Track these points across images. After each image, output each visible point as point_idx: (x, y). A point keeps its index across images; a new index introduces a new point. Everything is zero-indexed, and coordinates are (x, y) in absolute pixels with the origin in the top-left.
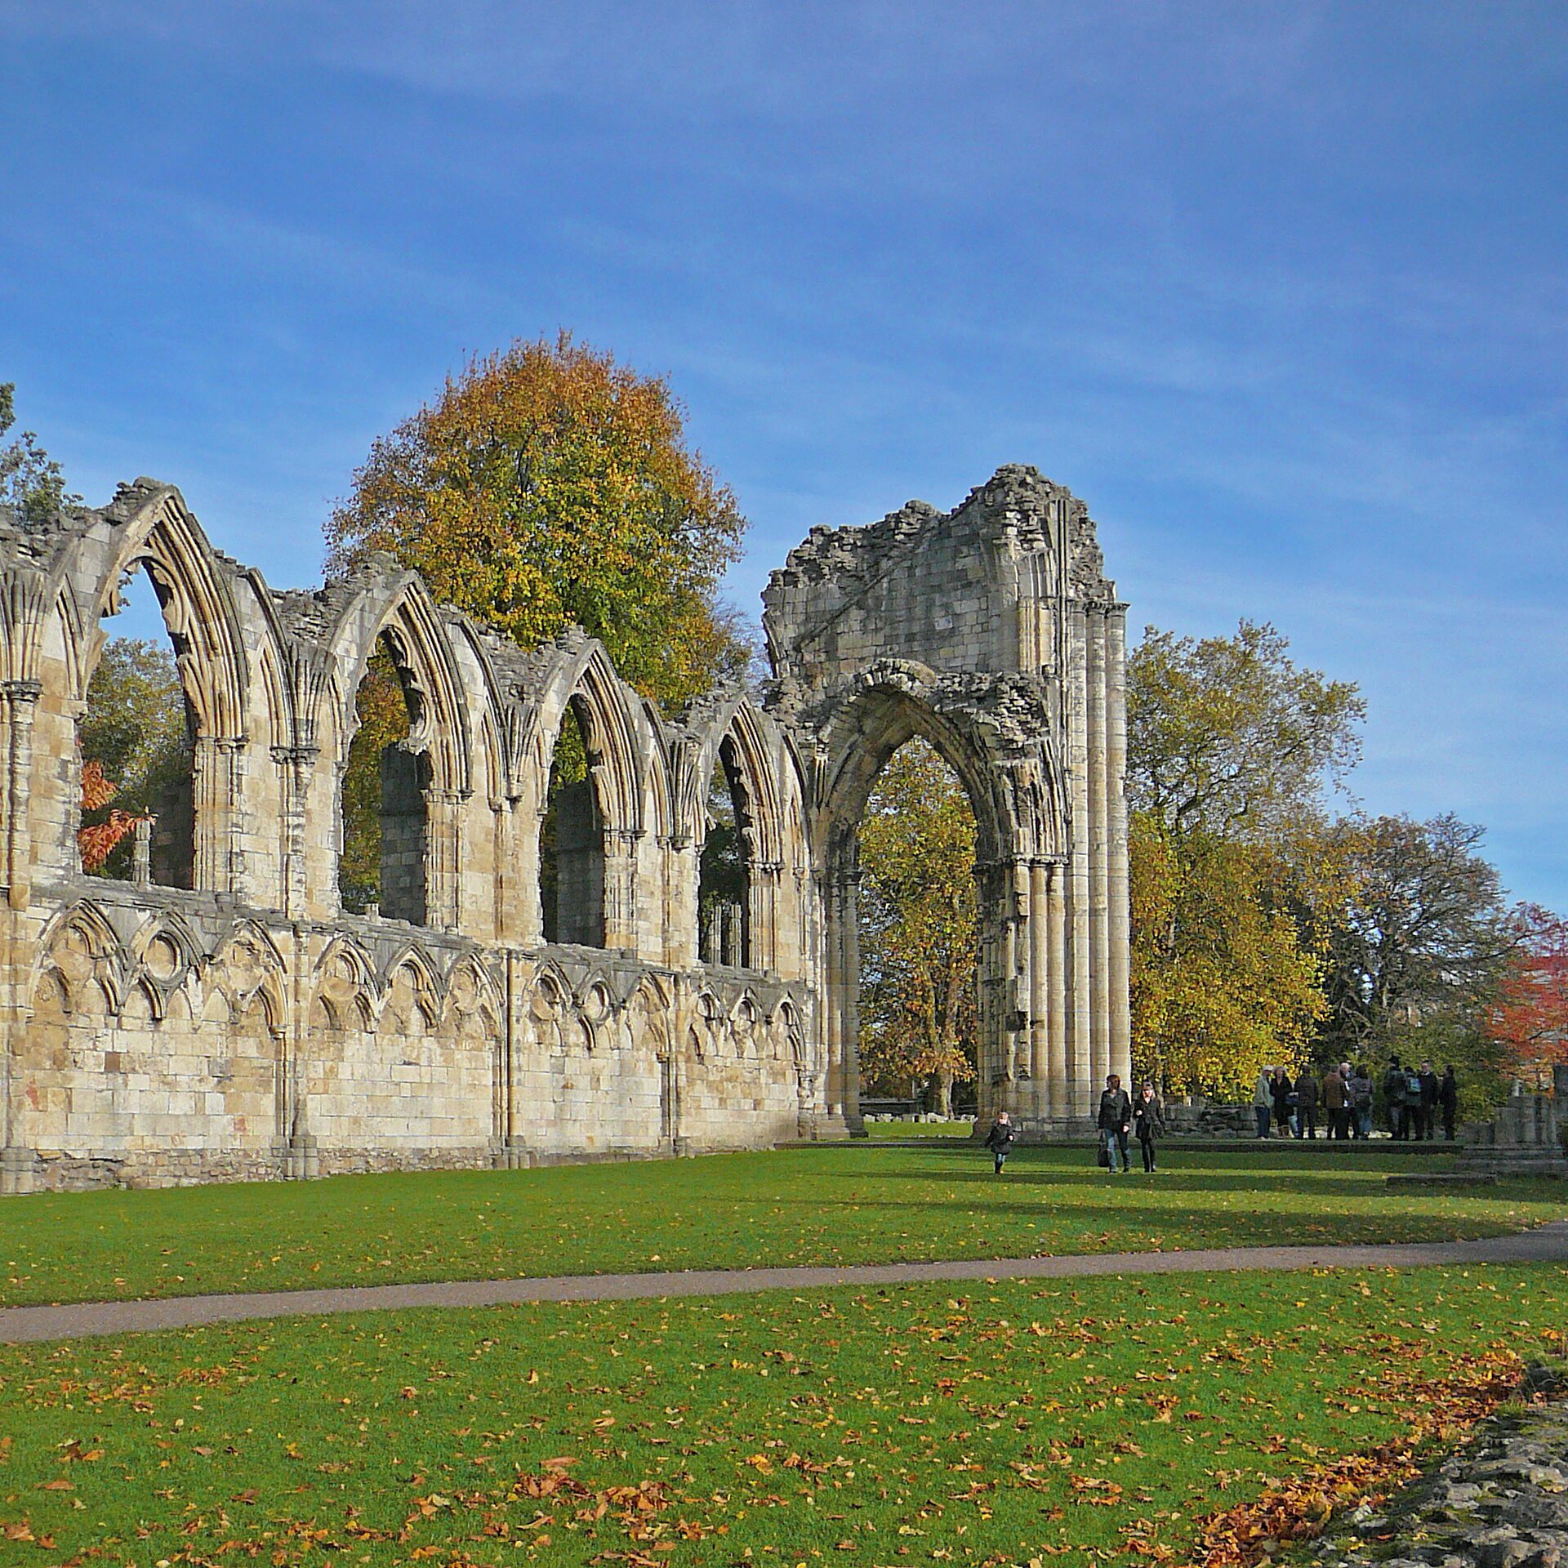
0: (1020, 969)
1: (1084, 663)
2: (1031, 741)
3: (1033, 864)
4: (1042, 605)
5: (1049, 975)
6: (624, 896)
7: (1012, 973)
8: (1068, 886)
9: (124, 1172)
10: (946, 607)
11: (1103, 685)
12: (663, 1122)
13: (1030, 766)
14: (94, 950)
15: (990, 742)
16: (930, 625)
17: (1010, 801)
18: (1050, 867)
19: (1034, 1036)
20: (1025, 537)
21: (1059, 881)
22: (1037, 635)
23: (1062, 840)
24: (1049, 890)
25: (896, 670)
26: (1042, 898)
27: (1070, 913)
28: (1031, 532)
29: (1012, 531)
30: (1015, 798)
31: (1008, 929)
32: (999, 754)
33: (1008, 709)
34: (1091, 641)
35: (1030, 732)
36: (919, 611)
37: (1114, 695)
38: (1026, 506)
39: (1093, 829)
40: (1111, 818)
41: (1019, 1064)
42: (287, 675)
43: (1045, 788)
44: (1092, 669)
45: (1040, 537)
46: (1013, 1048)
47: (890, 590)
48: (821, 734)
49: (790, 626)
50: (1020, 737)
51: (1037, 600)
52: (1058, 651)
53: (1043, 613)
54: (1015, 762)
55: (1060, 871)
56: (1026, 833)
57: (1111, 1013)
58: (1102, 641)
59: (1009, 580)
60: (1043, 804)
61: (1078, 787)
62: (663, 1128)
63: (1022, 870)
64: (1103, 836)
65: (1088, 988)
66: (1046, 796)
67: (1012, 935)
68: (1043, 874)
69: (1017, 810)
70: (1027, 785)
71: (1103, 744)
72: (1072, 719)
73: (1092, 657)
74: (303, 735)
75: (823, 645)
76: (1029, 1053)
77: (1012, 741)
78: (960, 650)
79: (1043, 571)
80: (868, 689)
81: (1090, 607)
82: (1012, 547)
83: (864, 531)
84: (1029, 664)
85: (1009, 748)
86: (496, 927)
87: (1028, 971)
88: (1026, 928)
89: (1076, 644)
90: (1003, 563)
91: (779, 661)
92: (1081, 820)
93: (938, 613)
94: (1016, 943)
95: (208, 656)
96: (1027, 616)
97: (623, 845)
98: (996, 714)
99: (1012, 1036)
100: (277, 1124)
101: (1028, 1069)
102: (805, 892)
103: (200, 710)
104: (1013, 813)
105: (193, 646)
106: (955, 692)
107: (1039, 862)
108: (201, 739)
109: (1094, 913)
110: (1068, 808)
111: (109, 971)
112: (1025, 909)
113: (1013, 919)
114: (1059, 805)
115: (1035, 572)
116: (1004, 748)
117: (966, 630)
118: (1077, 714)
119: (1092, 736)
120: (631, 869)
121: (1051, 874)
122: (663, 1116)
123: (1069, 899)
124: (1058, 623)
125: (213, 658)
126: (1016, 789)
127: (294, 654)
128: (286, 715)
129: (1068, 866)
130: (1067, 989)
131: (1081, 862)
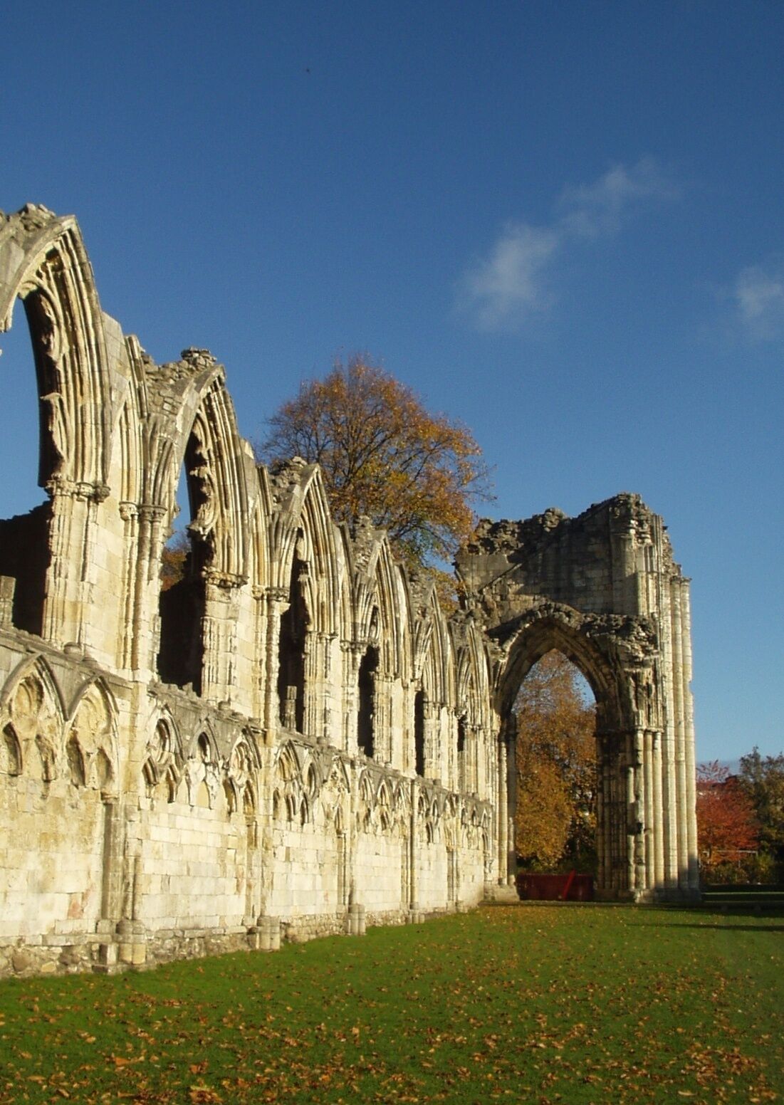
0: (637, 797)
1: (669, 612)
2: (647, 658)
3: (646, 732)
4: (650, 576)
5: (654, 801)
6: (434, 745)
7: (632, 799)
8: (664, 746)
9: (291, 931)
10: (582, 573)
11: (680, 626)
12: (449, 891)
13: (647, 673)
14: (287, 776)
15: (622, 657)
16: (571, 585)
17: (632, 693)
18: (654, 734)
19: (647, 838)
20: (640, 536)
21: (658, 743)
22: (648, 594)
23: (661, 718)
24: (654, 748)
25: (558, 610)
26: (650, 753)
27: (665, 763)
28: (644, 533)
29: (633, 532)
30: (636, 692)
31: (628, 772)
32: (627, 664)
33: (636, 638)
34: (673, 599)
35: (647, 652)
36: (564, 575)
37: (685, 632)
38: (642, 518)
39: (676, 711)
40: (685, 706)
41: (636, 855)
42: (352, 593)
43: (653, 686)
44: (674, 616)
45: (649, 536)
46: (633, 845)
47: (544, 560)
48: (504, 646)
49: (476, 578)
50: (641, 655)
51: (648, 573)
52: (658, 604)
53: (650, 582)
54: (638, 670)
55: (659, 736)
56: (642, 713)
57: (688, 824)
58: (679, 600)
59: (630, 560)
60: (652, 695)
61: (668, 685)
62: (449, 896)
63: (640, 735)
64: (682, 718)
65: (675, 809)
66: (654, 691)
67: (632, 777)
68: (650, 737)
69: (636, 699)
70: (644, 684)
71: (680, 661)
72: (666, 645)
73: (674, 609)
74: (359, 633)
75: (498, 591)
76: (643, 849)
77: (637, 657)
78: (591, 600)
79: (651, 556)
80: (538, 620)
81: (673, 579)
82: (633, 541)
83: (519, 523)
84: (643, 611)
85: (633, 661)
86: (404, 764)
87: (642, 798)
88: (641, 771)
89: (666, 601)
90: (627, 550)
91: (468, 599)
92: (670, 706)
93: (575, 576)
94: (635, 781)
95: (317, 577)
96: (642, 583)
97: (434, 712)
98: (629, 641)
99: (632, 838)
100: (339, 896)
101: (644, 858)
102: (488, 744)
103: (311, 613)
104: (634, 701)
105: (309, 570)
106: (599, 626)
107: (649, 731)
108: (310, 632)
109: (678, 763)
110: (664, 699)
111: (292, 790)
112: (641, 760)
113: (632, 766)
114: (660, 698)
115: (646, 557)
116: (630, 661)
117: (595, 588)
118: (668, 643)
119: (675, 656)
120: (438, 728)
121: (654, 738)
122: (449, 887)
123: (664, 754)
124: (657, 587)
125: (319, 578)
126: (637, 686)
127: (359, 580)
128: (349, 619)
129: (664, 735)
130: (664, 809)
131: (671, 730)
